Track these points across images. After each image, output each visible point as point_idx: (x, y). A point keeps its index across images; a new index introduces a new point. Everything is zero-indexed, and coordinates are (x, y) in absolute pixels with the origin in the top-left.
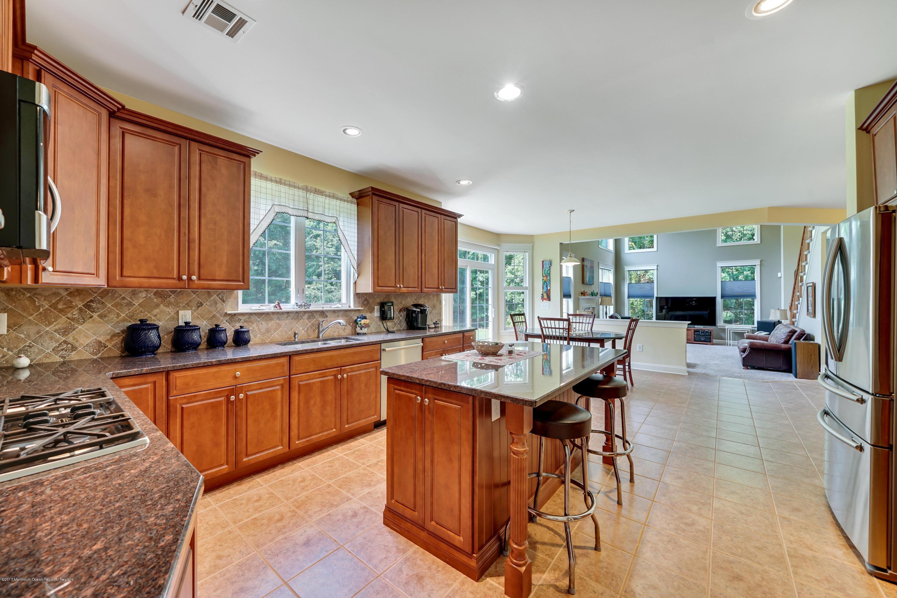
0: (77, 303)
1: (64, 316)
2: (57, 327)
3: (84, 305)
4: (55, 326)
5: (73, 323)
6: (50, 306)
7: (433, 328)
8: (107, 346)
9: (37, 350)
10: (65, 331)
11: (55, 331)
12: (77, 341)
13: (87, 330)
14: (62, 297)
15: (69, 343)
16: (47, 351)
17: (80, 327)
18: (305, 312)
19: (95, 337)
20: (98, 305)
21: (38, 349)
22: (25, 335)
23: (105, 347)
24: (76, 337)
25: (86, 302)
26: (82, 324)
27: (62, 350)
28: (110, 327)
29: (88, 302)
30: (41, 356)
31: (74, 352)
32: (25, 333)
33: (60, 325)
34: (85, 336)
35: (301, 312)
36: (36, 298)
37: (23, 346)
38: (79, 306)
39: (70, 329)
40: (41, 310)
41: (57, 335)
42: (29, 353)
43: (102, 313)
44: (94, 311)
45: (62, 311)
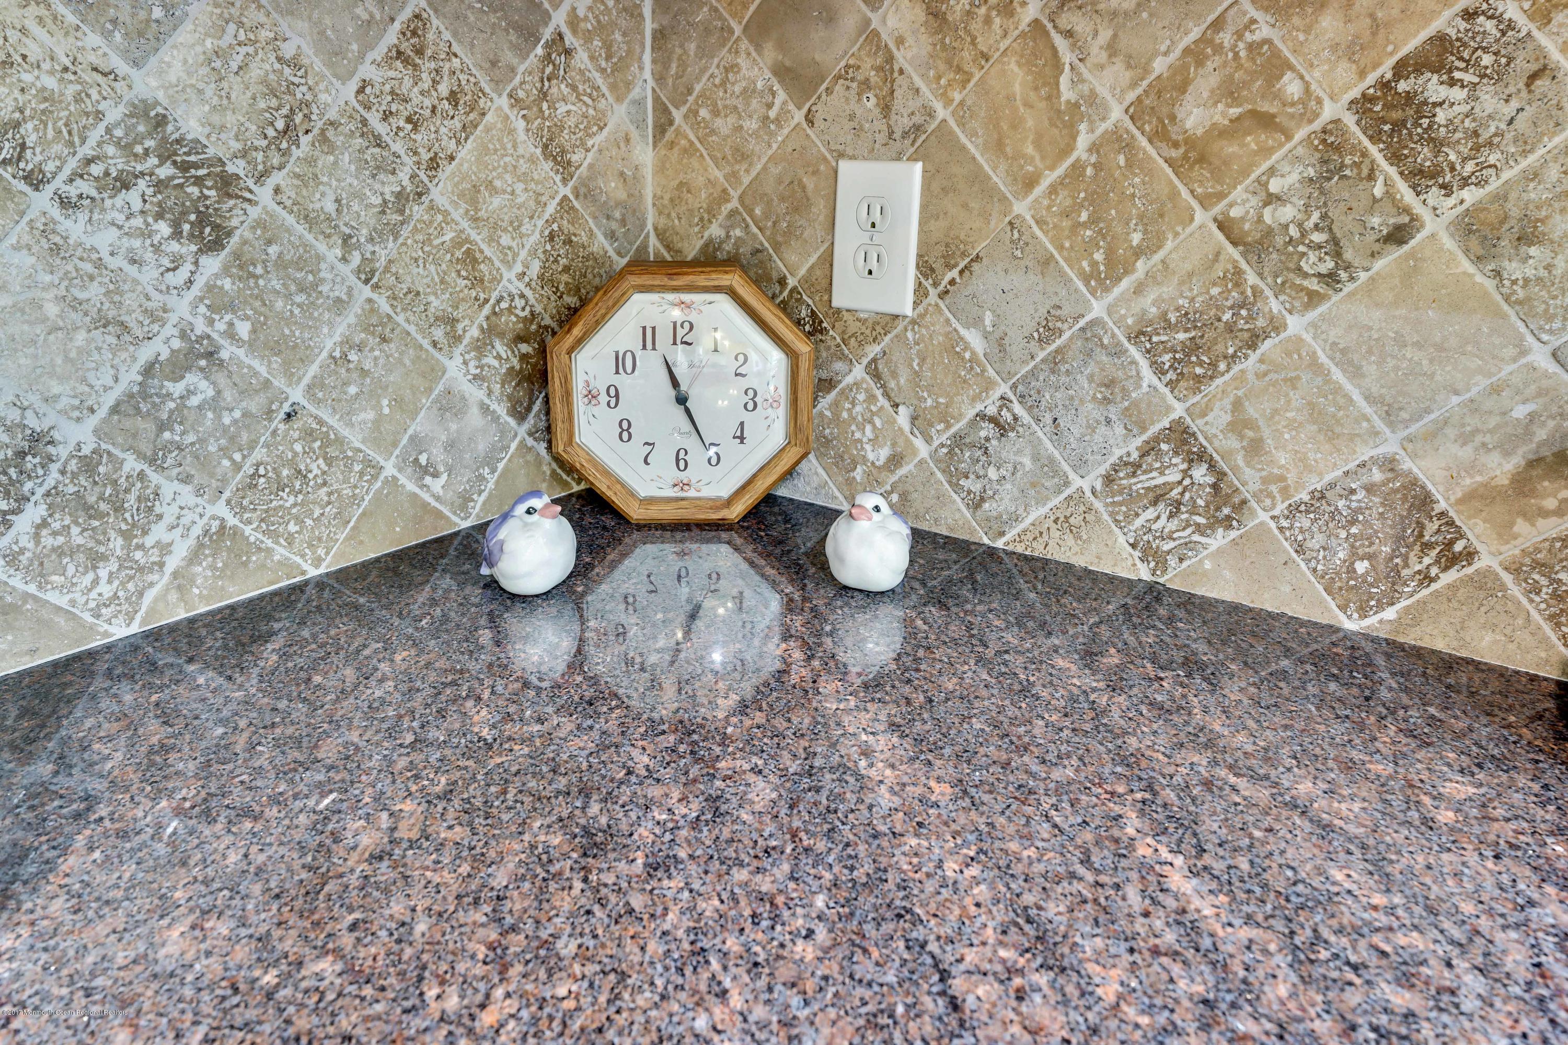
0: (1315, 76)
1: (1205, 201)
2: (1148, 304)
3: (1362, 105)
4: (1139, 290)
5: (1251, 278)
6: (1136, 113)
8: (1470, 555)
9: (1027, 462)
10: (1192, 347)
11: (1136, 336)
12: (1255, 448)
13: (1342, 355)
14: (1218, 25)
15: (1202, 456)
16: (1077, 482)
17: (1295, 324)
19: (1390, 446)
20: (1489, 100)
21: (1036, 458)
22: (986, 336)
23: (1450, 560)
24: (1251, 411)
25: (1386, 70)
26: (1314, 298)
27: (1157, 496)
28: (1540, 358)
29: (1400, 70)
30: (1043, 511)
31: (1219, 539)
32: (988, 319)
33: (1167, 290)
34: (1315, 413)
36: (1069, 34)
37: (971, 413)
38: (1328, 112)
39: (1230, 328)
40: (1083, 141)
41: (1144, 364)
42: (992, 473)
43: (1501, 197)
44: (1434, 173)
45: (1202, 159)
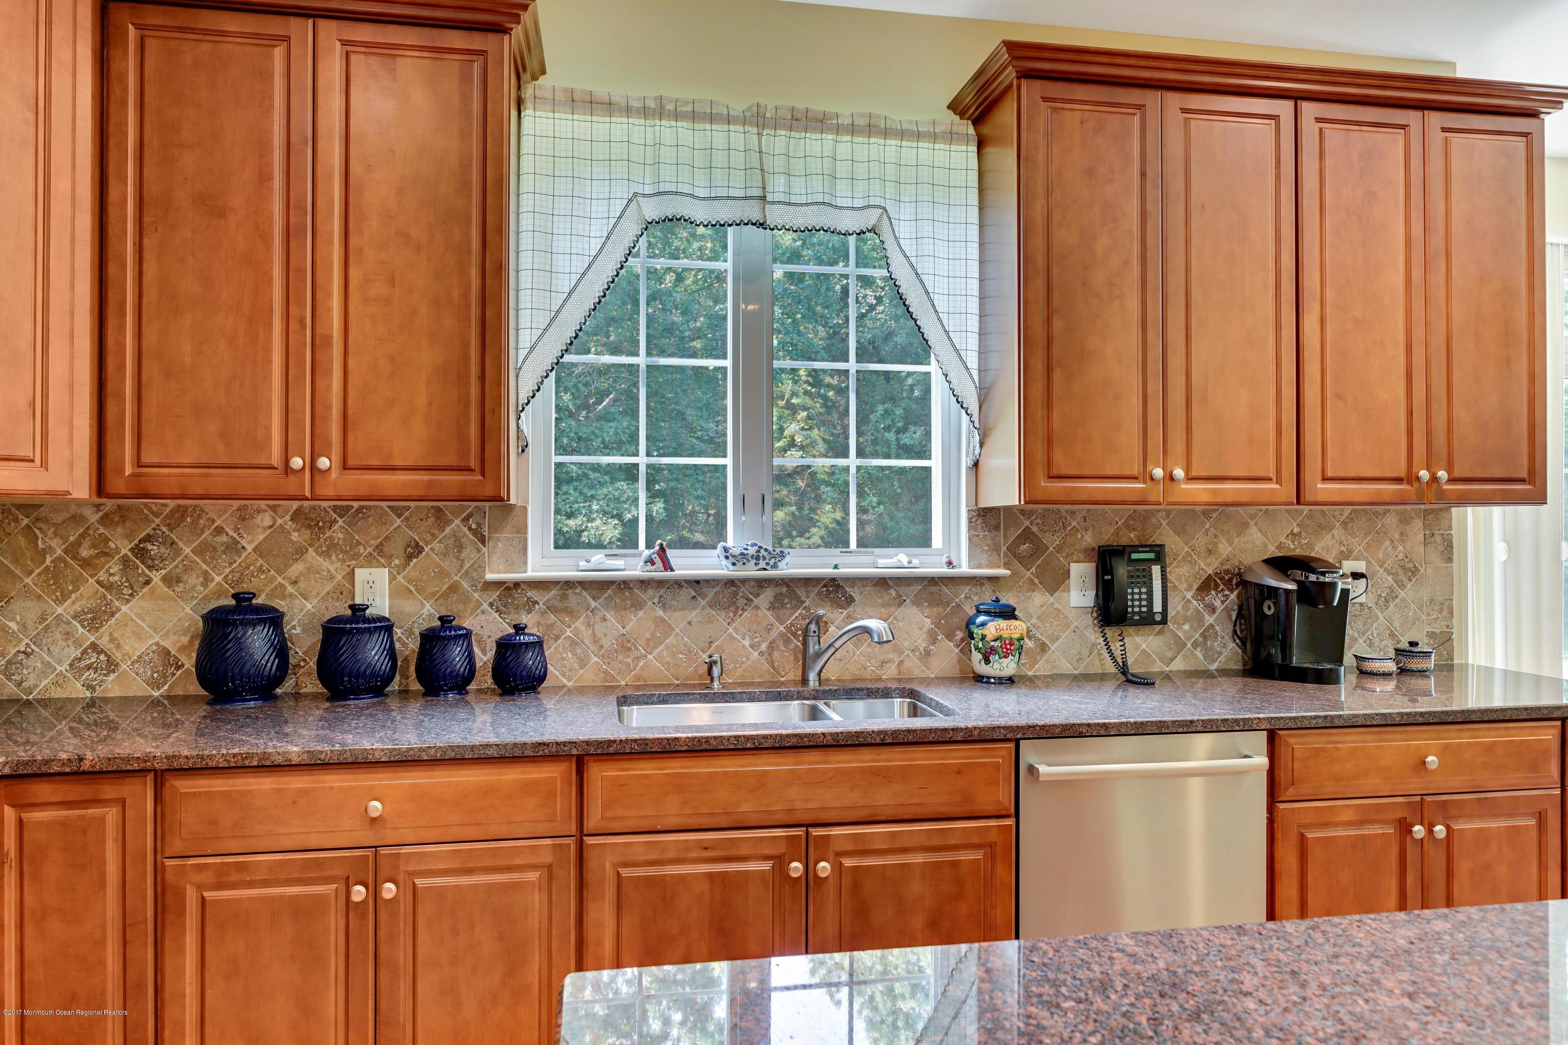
0: (118, 543)
1: (92, 576)
2: (77, 607)
3: (132, 550)
4: (73, 603)
5: (109, 597)
6: (66, 551)
7: (1386, 675)
8: (183, 665)
9: (39, 665)
10: (94, 619)
11: (75, 617)
12: (118, 646)
13: (139, 616)
14: (88, 528)
15: (102, 651)
16: (59, 668)
17: (124, 609)
18: (762, 583)
19: (157, 639)
20: (163, 550)
21: (42, 663)
22: (18, 623)
23: (178, 668)
24: (115, 635)
25: (136, 541)
26: (128, 601)
27: (89, 667)
28: (188, 610)
29: (140, 541)
30: (47, 681)
31: (112, 677)
32: (18, 618)
33: (83, 602)
34: (134, 633)
35: (744, 581)
36: (40, 529)
37: (14, 652)
38: (123, 552)
39: (105, 612)
40: (48, 560)
41: (78, 626)
42: (25, 672)
43: (170, 572)
44: (153, 567)
45: (88, 564)
